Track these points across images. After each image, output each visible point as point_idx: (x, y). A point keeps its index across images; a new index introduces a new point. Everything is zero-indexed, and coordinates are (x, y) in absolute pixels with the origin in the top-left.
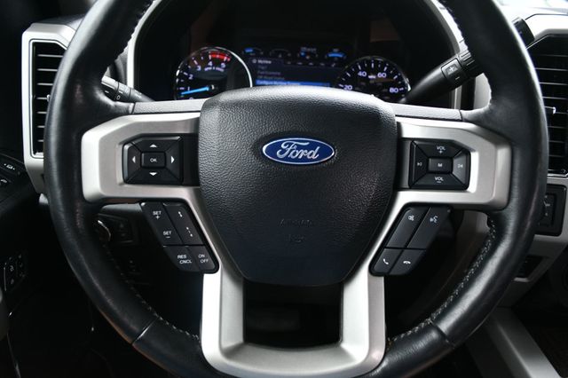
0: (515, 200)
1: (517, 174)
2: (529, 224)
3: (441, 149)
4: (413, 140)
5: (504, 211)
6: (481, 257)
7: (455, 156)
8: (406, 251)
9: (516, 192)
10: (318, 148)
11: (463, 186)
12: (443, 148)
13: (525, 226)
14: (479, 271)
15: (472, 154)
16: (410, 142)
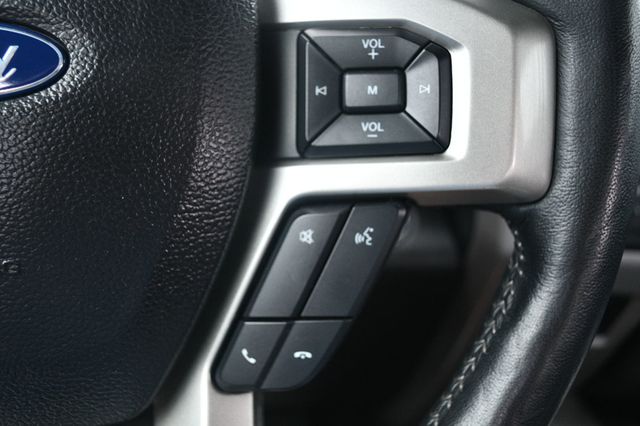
0: (567, 174)
1: (570, 105)
2: (605, 235)
3: (373, 46)
4: (302, 27)
5: (541, 205)
6: (492, 327)
7: (411, 62)
8: (299, 322)
9: (569, 153)
10: (11, 50)
11: (435, 146)
12: (379, 44)
13: (595, 241)
14: (488, 363)
15: (455, 55)
16: (295, 34)
